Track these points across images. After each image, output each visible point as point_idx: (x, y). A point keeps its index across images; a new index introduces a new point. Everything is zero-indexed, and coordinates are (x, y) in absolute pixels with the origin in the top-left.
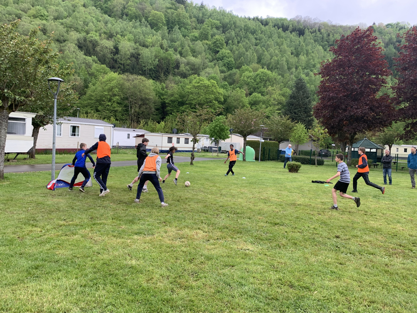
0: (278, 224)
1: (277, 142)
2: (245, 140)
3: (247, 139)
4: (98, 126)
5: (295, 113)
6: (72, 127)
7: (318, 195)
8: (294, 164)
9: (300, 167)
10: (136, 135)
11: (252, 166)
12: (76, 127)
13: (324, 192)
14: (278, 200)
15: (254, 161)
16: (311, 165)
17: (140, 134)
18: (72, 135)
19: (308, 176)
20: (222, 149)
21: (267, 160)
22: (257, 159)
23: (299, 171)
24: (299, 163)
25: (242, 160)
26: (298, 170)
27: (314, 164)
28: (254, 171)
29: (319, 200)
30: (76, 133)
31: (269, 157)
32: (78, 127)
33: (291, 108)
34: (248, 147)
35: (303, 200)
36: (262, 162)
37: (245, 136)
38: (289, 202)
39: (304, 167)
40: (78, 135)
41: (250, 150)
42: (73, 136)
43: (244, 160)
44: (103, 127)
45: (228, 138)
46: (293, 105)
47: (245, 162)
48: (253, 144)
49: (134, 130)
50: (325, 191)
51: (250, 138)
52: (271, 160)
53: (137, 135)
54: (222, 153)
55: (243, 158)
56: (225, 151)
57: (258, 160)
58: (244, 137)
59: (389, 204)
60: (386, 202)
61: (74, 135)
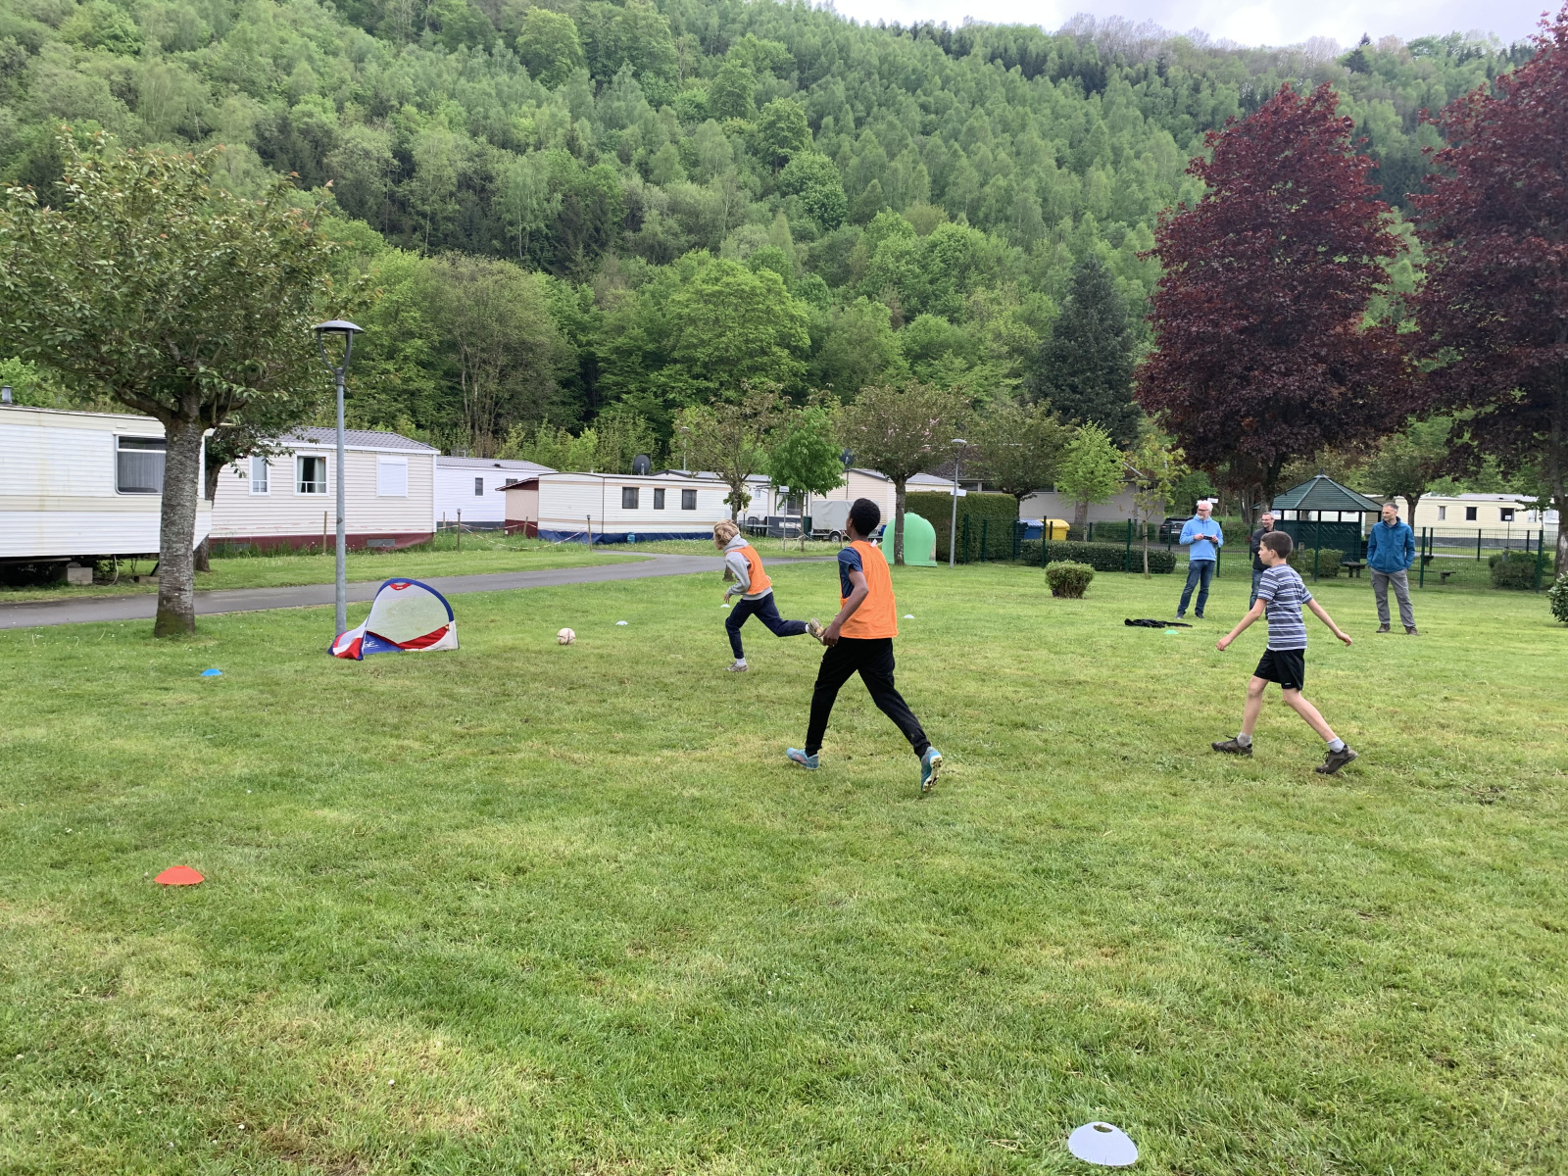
0: (1023, 725)
1: (1010, 496)
2: (900, 491)
3: (909, 489)
4: (389, 453)
5: (1074, 389)
6: (302, 462)
7: (1141, 659)
8: (1068, 571)
9: (1088, 580)
10: (504, 484)
11: (929, 581)
12: (317, 463)
13: (1162, 650)
14: (1020, 673)
15: (934, 563)
16: (1130, 575)
17: (521, 478)
18: (303, 490)
19: (1114, 606)
20: (815, 526)
21: (977, 560)
22: (942, 557)
23: (1086, 593)
24: (1088, 567)
25: (892, 561)
26: (1084, 588)
27: (1139, 570)
28: (938, 597)
29: (1142, 672)
30: (317, 482)
31: (983, 549)
32: (322, 460)
33: (1060, 369)
34: (912, 518)
35: (1093, 671)
36: (959, 567)
37: (900, 480)
38: (1052, 677)
39: (1100, 581)
40: (323, 489)
41: (919, 527)
42: (306, 494)
43: (899, 561)
44: (404, 460)
45: (838, 484)
46: (1064, 359)
47: (901, 568)
48: (930, 507)
49: (497, 466)
50: (1162, 647)
51: (921, 484)
52: (991, 559)
53: (508, 481)
54: (815, 538)
55: (896, 556)
56: (827, 531)
57: (947, 560)
58: (896, 482)
59: (1347, 677)
60: (1340, 672)
61: (311, 489)
